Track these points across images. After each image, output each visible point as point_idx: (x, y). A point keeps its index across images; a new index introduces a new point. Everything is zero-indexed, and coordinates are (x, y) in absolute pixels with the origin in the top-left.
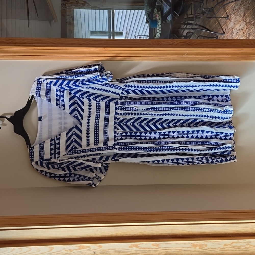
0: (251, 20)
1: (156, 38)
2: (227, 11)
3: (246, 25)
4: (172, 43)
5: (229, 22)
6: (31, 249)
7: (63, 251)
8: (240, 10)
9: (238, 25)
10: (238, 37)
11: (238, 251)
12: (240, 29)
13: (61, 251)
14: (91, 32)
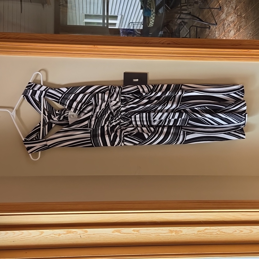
0: (242, 13)
1: (149, 26)
2: (220, 2)
3: (237, 18)
4: (159, 41)
5: (222, 13)
6: (23, 233)
7: (52, 235)
8: (232, 2)
9: (230, 17)
10: (229, 29)
11: (210, 237)
12: (231, 21)
13: (50, 235)
14: (85, 15)
